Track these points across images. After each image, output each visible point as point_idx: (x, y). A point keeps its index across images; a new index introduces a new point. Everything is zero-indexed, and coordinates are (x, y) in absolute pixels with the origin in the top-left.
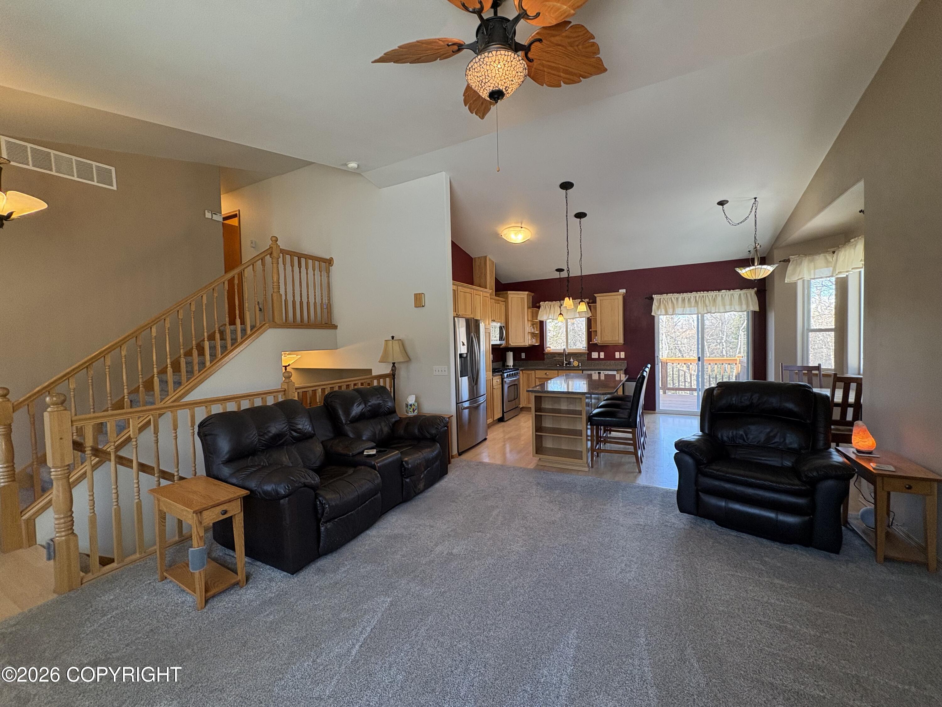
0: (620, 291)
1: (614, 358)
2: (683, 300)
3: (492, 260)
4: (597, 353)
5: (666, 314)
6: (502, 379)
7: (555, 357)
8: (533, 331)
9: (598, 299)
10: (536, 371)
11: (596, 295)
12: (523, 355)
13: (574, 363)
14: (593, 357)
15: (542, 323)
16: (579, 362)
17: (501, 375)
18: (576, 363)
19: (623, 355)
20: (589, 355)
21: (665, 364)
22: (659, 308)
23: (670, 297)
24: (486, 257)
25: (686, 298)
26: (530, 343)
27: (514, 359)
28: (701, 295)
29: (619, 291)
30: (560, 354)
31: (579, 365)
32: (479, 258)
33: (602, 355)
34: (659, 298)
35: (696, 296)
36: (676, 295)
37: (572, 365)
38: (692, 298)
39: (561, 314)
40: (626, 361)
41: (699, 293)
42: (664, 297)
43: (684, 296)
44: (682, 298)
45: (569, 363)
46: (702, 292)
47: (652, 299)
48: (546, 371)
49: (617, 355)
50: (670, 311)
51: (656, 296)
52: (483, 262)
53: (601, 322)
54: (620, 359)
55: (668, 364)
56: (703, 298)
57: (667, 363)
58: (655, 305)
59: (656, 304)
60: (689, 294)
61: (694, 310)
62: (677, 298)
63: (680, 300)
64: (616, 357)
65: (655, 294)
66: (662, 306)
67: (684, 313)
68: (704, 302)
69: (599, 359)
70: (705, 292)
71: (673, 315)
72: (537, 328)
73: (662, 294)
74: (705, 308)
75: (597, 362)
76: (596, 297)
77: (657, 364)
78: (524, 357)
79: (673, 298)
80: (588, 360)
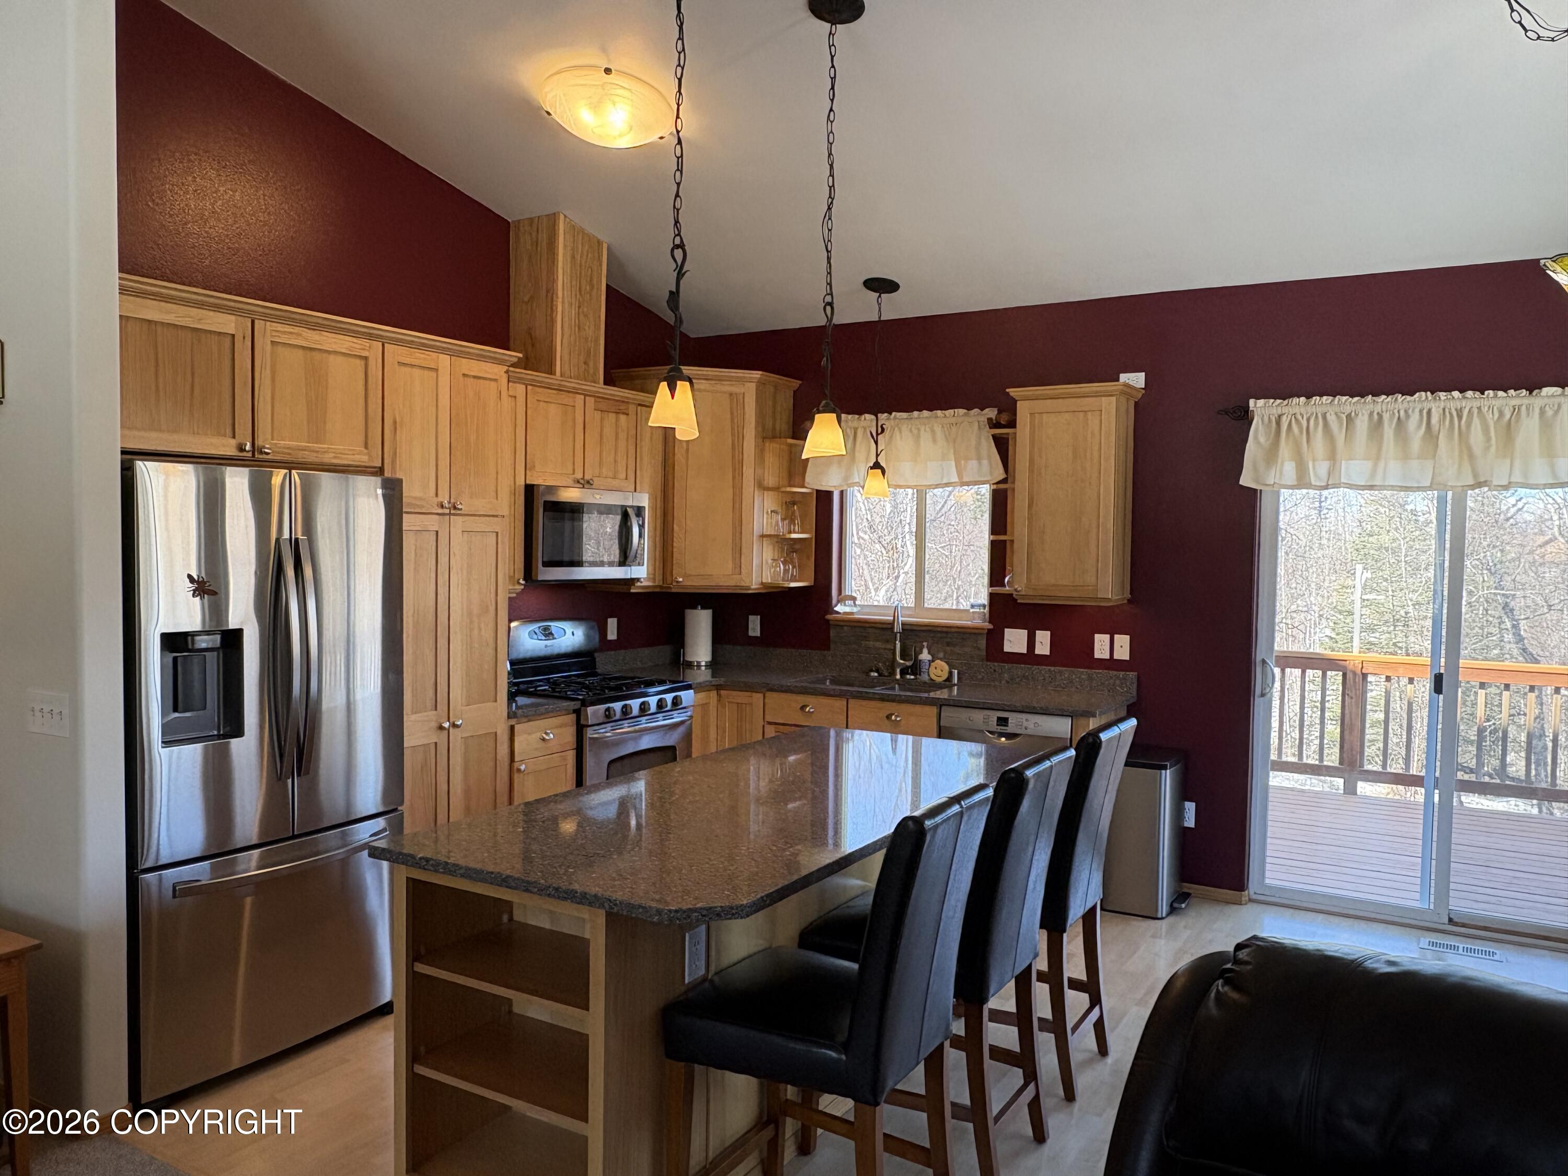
0: (1124, 377)
1: (1086, 658)
2: (1377, 425)
3: (590, 230)
4: (1024, 633)
5: (1302, 482)
6: (580, 729)
7: (866, 638)
8: (782, 528)
9: (1023, 409)
10: (768, 694)
11: (1013, 392)
12: (755, 626)
13: (932, 670)
14: (1007, 648)
15: (824, 498)
16: (951, 666)
17: (577, 712)
18: (939, 670)
19: (1123, 647)
20: (995, 637)
21: (1359, 679)
22: (1272, 455)
23: (1320, 410)
24: (553, 218)
25: (1386, 417)
26: (767, 579)
27: (718, 639)
28: (1453, 405)
29: (1118, 380)
30: (884, 629)
31: (949, 679)
32: (531, 220)
33: (1043, 643)
34: (1275, 411)
35: (1429, 412)
36: (1346, 403)
37: (925, 677)
38: (1415, 417)
39: (877, 466)
40: (1132, 675)
41: (1442, 395)
42: (1297, 410)
43: (1378, 409)
44: (1371, 414)
45: (916, 668)
46: (1456, 394)
47: (1245, 417)
48: (801, 699)
49: (1101, 645)
50: (1319, 469)
51: (1261, 402)
52: (543, 237)
53: (1030, 506)
54: (1111, 664)
55: (1370, 678)
56: (1460, 417)
57: (1365, 676)
58: (1256, 438)
59: (1262, 440)
60: (1401, 402)
61: (1422, 472)
62: (1349, 417)
63: (1362, 424)
64: (1098, 655)
65: (1258, 398)
66: (1285, 449)
67: (1378, 482)
68: (1464, 437)
69: (1030, 657)
70: (1470, 394)
71: (1326, 487)
72: (803, 518)
73: (1284, 395)
74: (1466, 464)
75: (1020, 669)
76: (1014, 402)
77: (1263, 695)
78: (758, 634)
79: (1331, 418)
80: (988, 660)
